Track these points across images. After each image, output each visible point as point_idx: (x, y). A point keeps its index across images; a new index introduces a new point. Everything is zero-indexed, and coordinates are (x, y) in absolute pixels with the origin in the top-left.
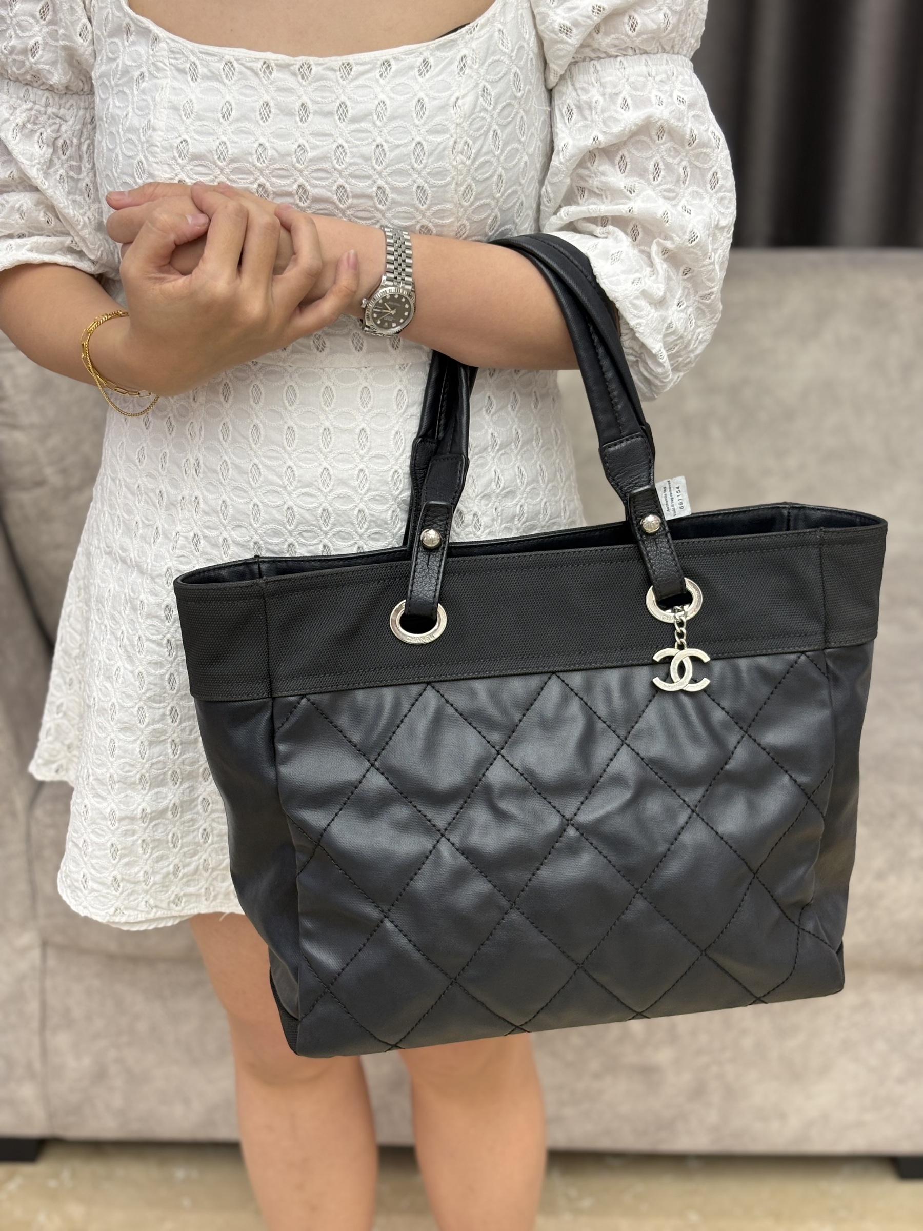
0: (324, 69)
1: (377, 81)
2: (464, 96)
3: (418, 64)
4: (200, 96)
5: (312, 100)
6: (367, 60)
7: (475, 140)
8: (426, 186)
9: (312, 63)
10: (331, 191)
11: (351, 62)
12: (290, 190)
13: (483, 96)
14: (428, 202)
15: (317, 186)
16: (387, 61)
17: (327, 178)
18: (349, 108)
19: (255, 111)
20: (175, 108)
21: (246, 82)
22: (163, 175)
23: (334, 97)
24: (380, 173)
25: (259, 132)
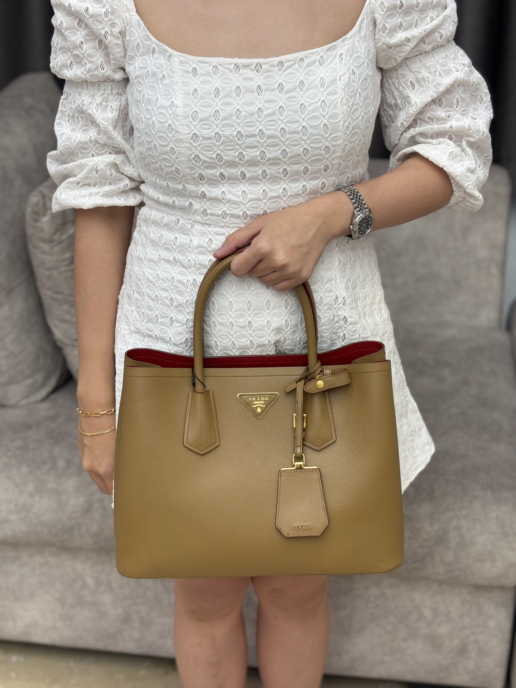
1: (298, 70)
2: (344, 75)
4: (201, 86)
5: (263, 83)
7: (351, 97)
8: (328, 124)
9: (262, 63)
12: (255, 133)
13: (353, 74)
14: (329, 133)
15: (269, 130)
16: (302, 59)
18: (284, 86)
19: (232, 92)
20: (188, 94)
21: (226, 76)
22: (185, 132)
23: (275, 80)
24: (303, 119)
25: (236, 103)
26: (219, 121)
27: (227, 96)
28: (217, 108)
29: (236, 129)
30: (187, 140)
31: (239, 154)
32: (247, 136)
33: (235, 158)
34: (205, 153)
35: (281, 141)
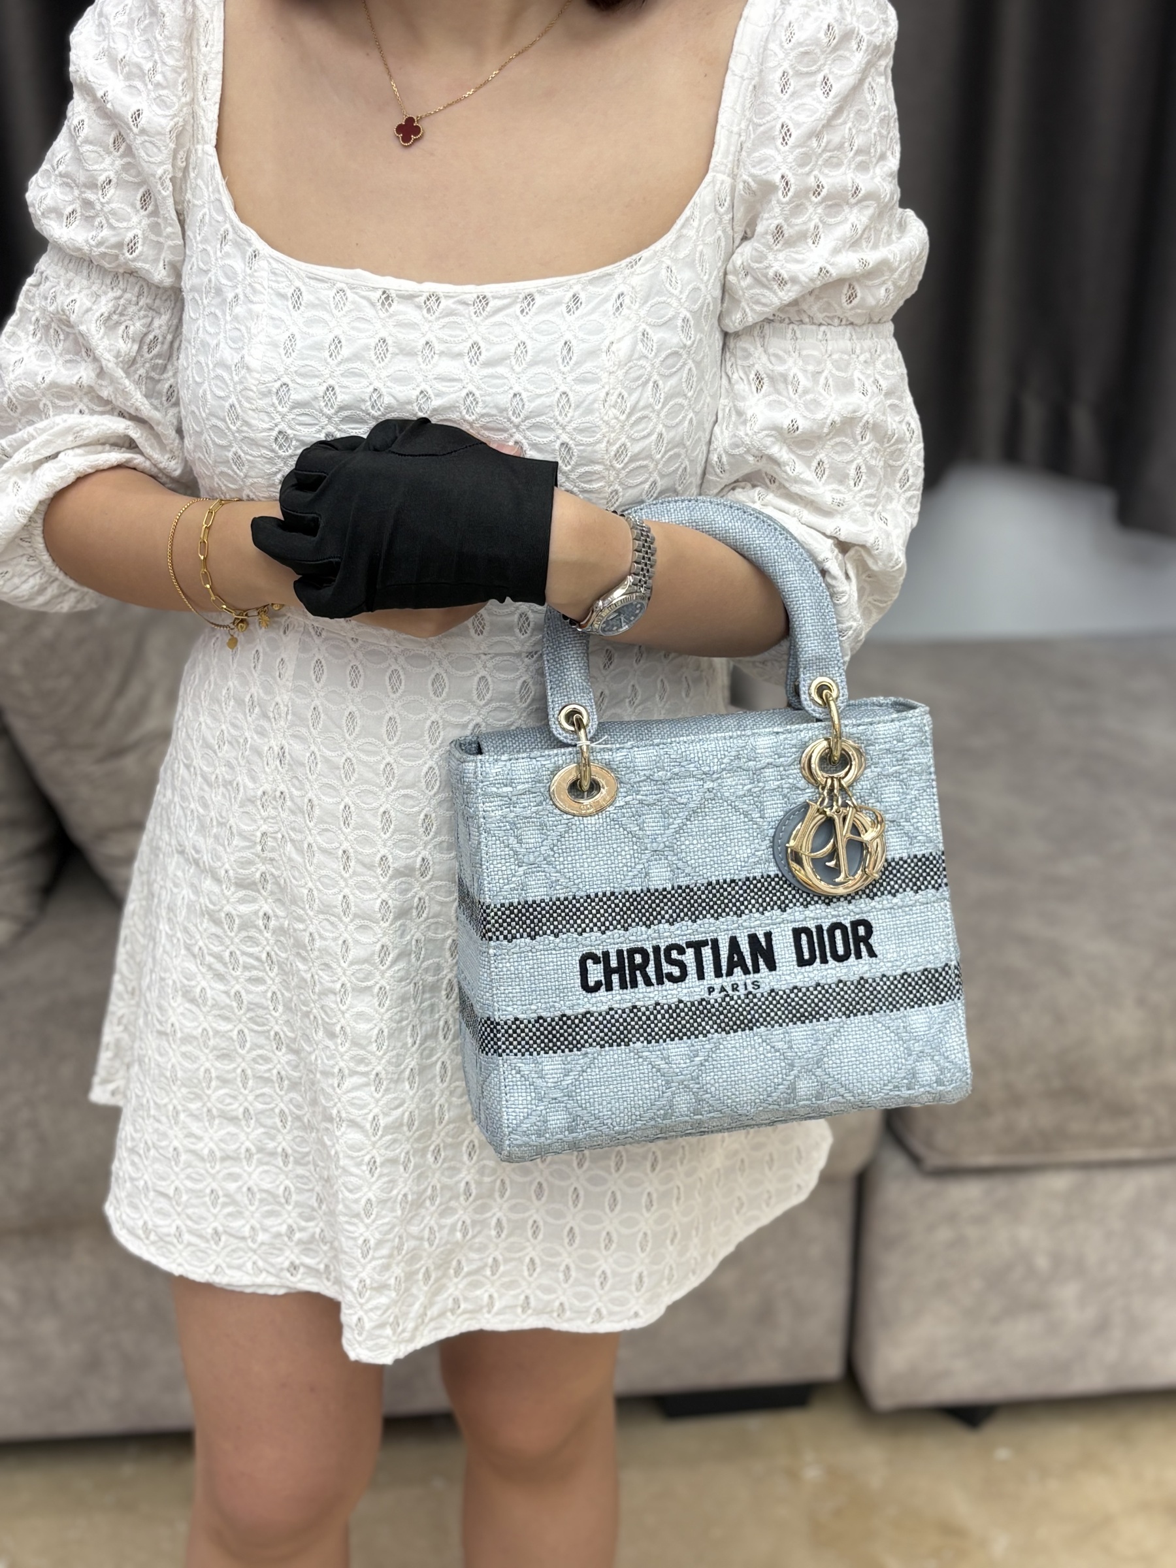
1: (517, 318)
2: (620, 340)
3: (567, 299)
4: (305, 329)
5: (438, 338)
6: (507, 292)
7: (631, 391)
8: (571, 443)
11: (489, 295)
13: (642, 341)
14: (572, 463)
16: (531, 295)
18: (483, 349)
19: (369, 349)
20: (275, 345)
22: (262, 426)
24: (517, 427)
25: (372, 375)
27: (357, 357)
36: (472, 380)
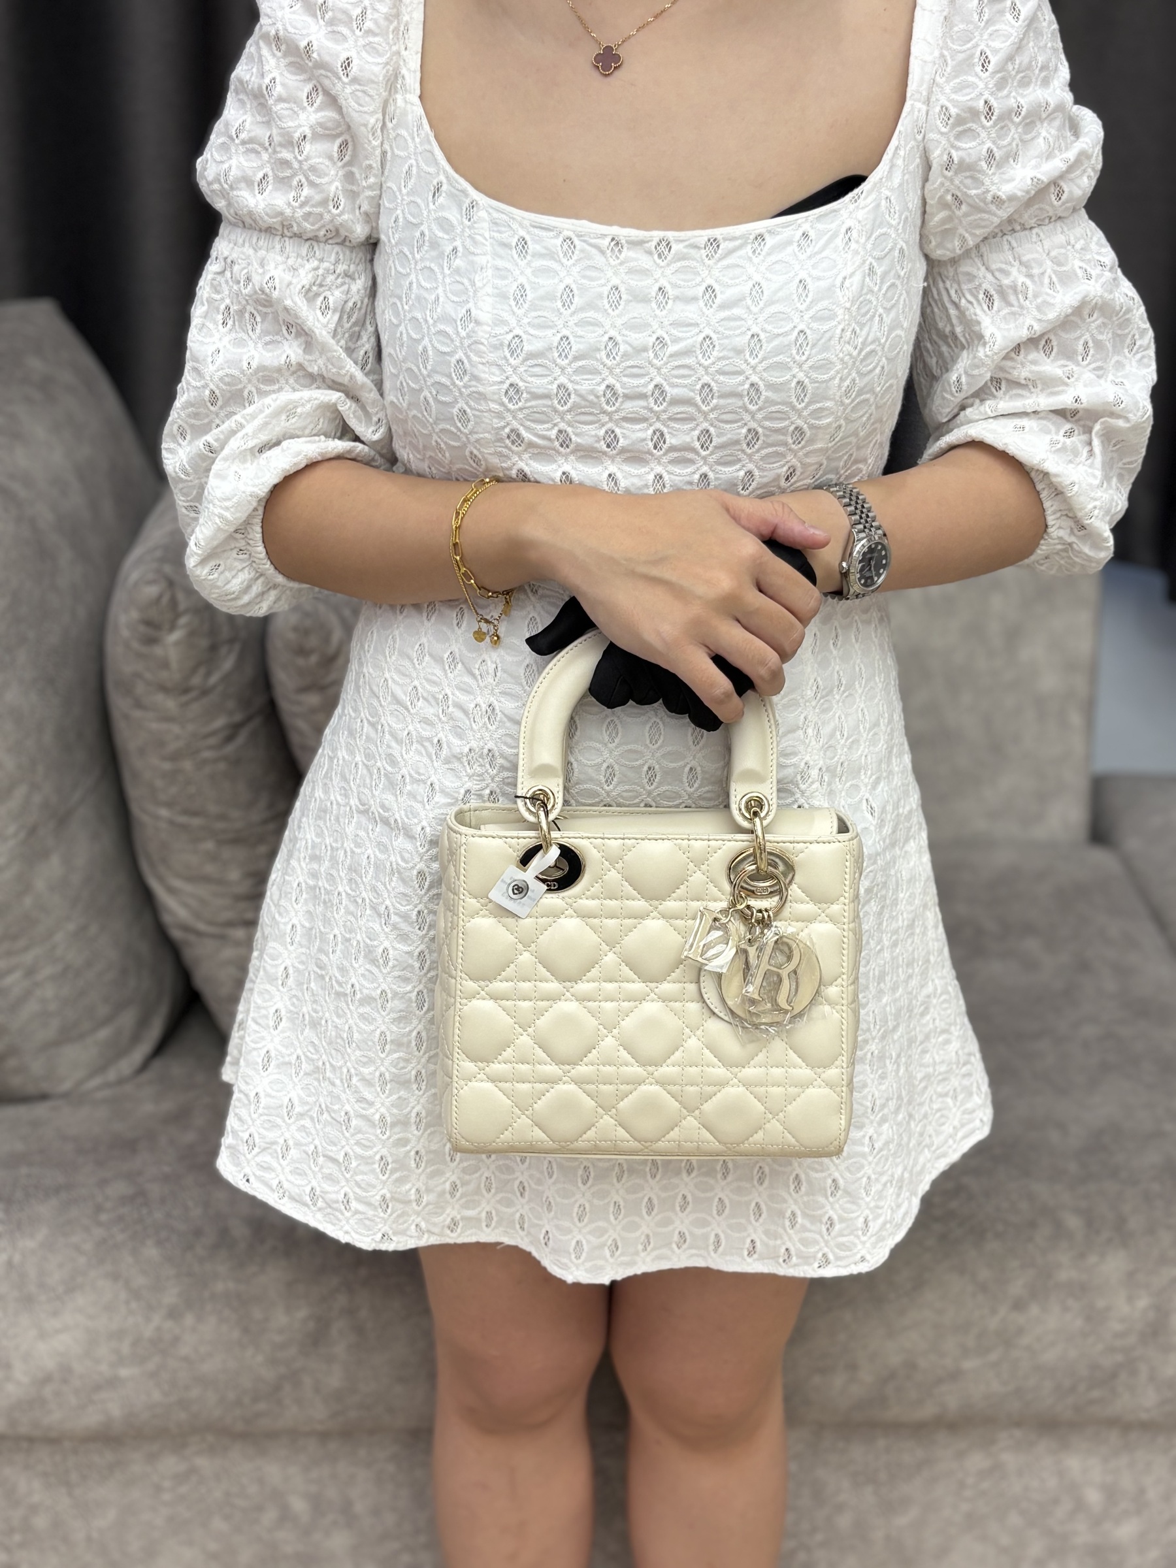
0: (686, 247)
1: (750, 259)
2: (851, 275)
3: (795, 236)
4: (533, 279)
5: (670, 284)
6: (738, 234)
9: (671, 239)
10: (693, 391)
11: (718, 237)
12: (646, 390)
13: (869, 275)
15: (677, 386)
16: (761, 236)
17: (690, 376)
18: (717, 292)
19: (602, 297)
20: (503, 296)
21: (589, 263)
22: (492, 379)
23: (699, 279)
24: (754, 368)
25: (607, 324)
26: (567, 361)
27: (590, 306)
28: (565, 332)
29: (604, 380)
30: (496, 397)
31: (607, 432)
32: (627, 397)
33: (598, 441)
34: (533, 425)
35: (699, 410)
36: (709, 324)
